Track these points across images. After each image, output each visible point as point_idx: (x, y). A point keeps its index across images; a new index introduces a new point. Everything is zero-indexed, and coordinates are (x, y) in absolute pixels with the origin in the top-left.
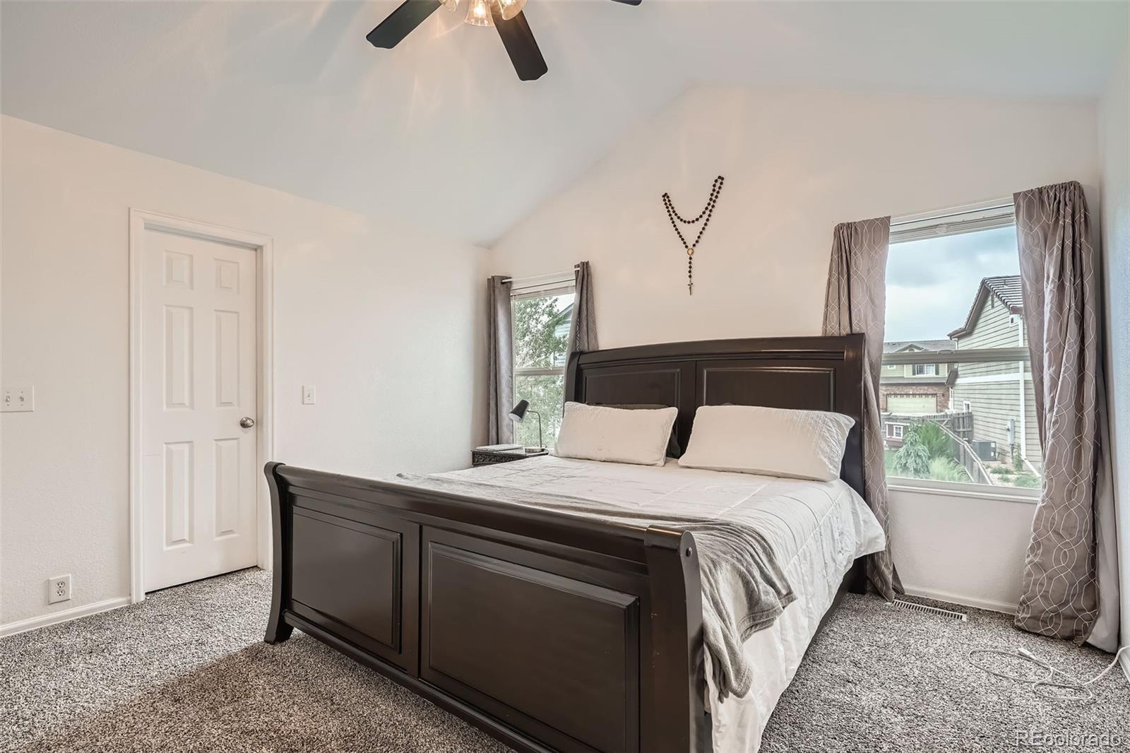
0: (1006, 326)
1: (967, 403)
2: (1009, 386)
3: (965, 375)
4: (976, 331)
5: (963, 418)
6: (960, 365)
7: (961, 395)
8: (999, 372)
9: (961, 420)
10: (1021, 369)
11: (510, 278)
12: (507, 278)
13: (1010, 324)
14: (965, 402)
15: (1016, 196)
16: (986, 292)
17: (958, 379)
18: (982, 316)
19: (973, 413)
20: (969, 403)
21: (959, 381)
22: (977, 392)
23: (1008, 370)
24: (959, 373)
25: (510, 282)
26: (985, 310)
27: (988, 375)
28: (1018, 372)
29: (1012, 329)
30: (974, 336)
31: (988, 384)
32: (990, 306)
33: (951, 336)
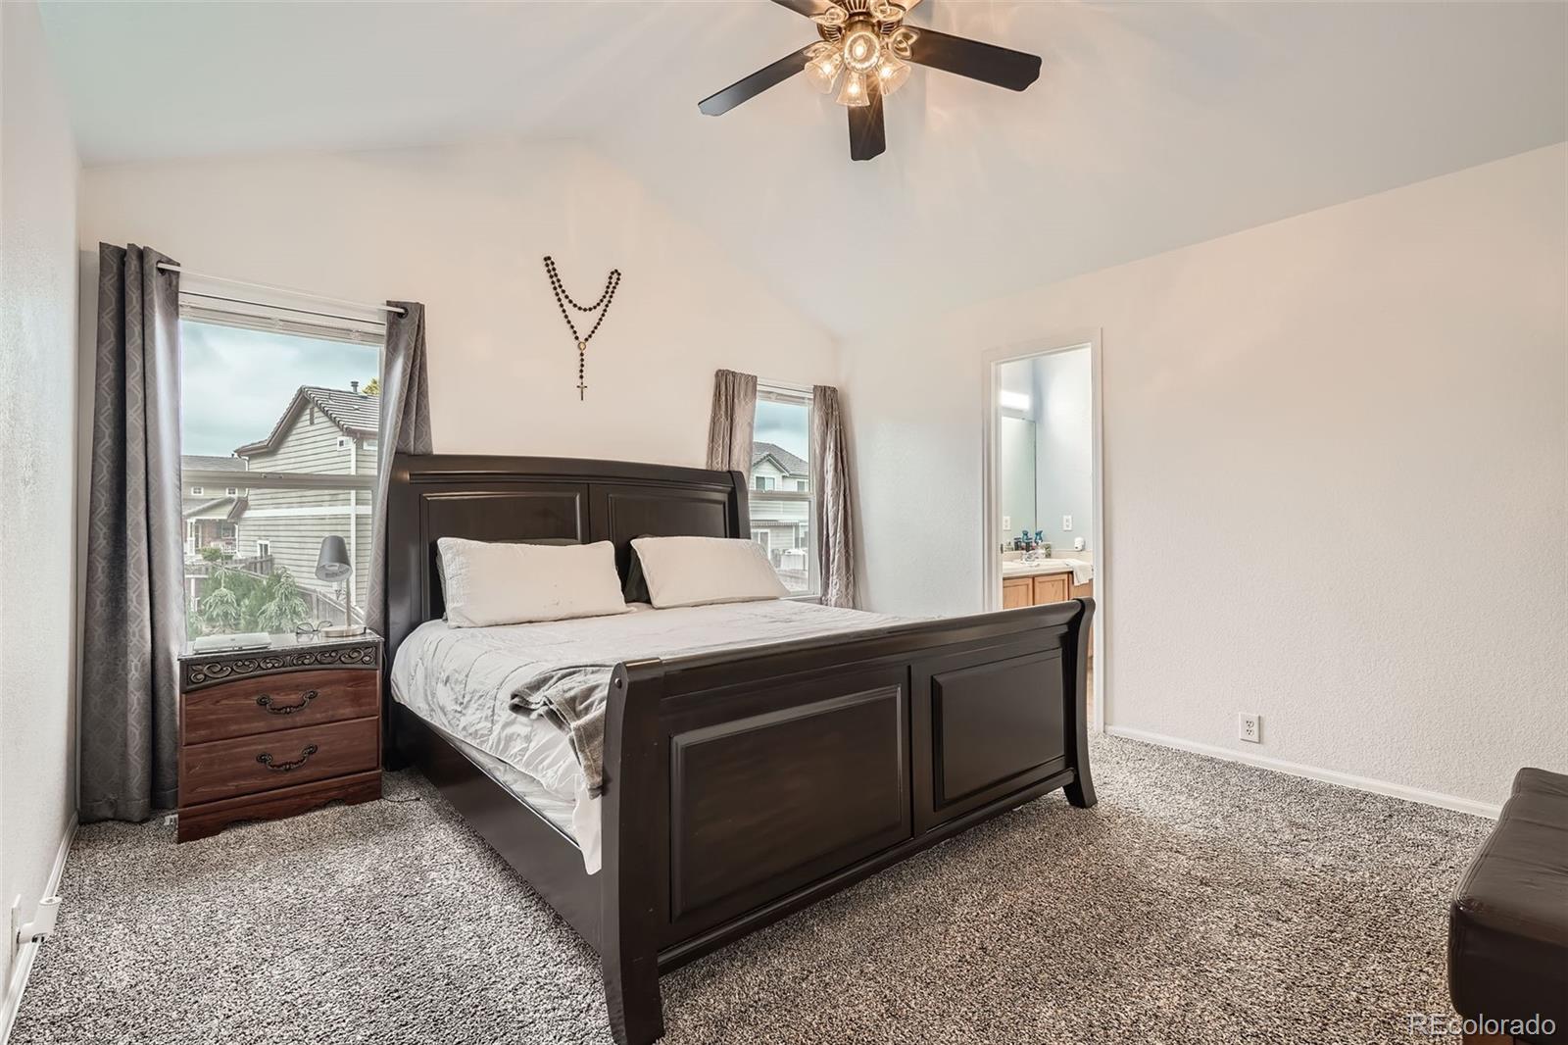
0: (332, 448)
1: (264, 542)
2: (334, 521)
3: (260, 507)
4: (282, 451)
5: (261, 563)
6: (252, 492)
7: (252, 533)
8: (319, 503)
9: (258, 565)
10: (353, 501)
11: (179, 265)
12: (170, 261)
13: (338, 447)
14: (260, 542)
15: (815, 387)
16: (303, 402)
17: (247, 512)
18: (294, 432)
19: (274, 556)
20: (267, 542)
21: (248, 514)
22: (281, 528)
23: (333, 502)
24: (250, 503)
25: (178, 273)
26: (299, 425)
27: (301, 507)
28: (349, 505)
29: (341, 454)
30: (279, 457)
31: (300, 518)
32: (308, 423)
33: (240, 452)
